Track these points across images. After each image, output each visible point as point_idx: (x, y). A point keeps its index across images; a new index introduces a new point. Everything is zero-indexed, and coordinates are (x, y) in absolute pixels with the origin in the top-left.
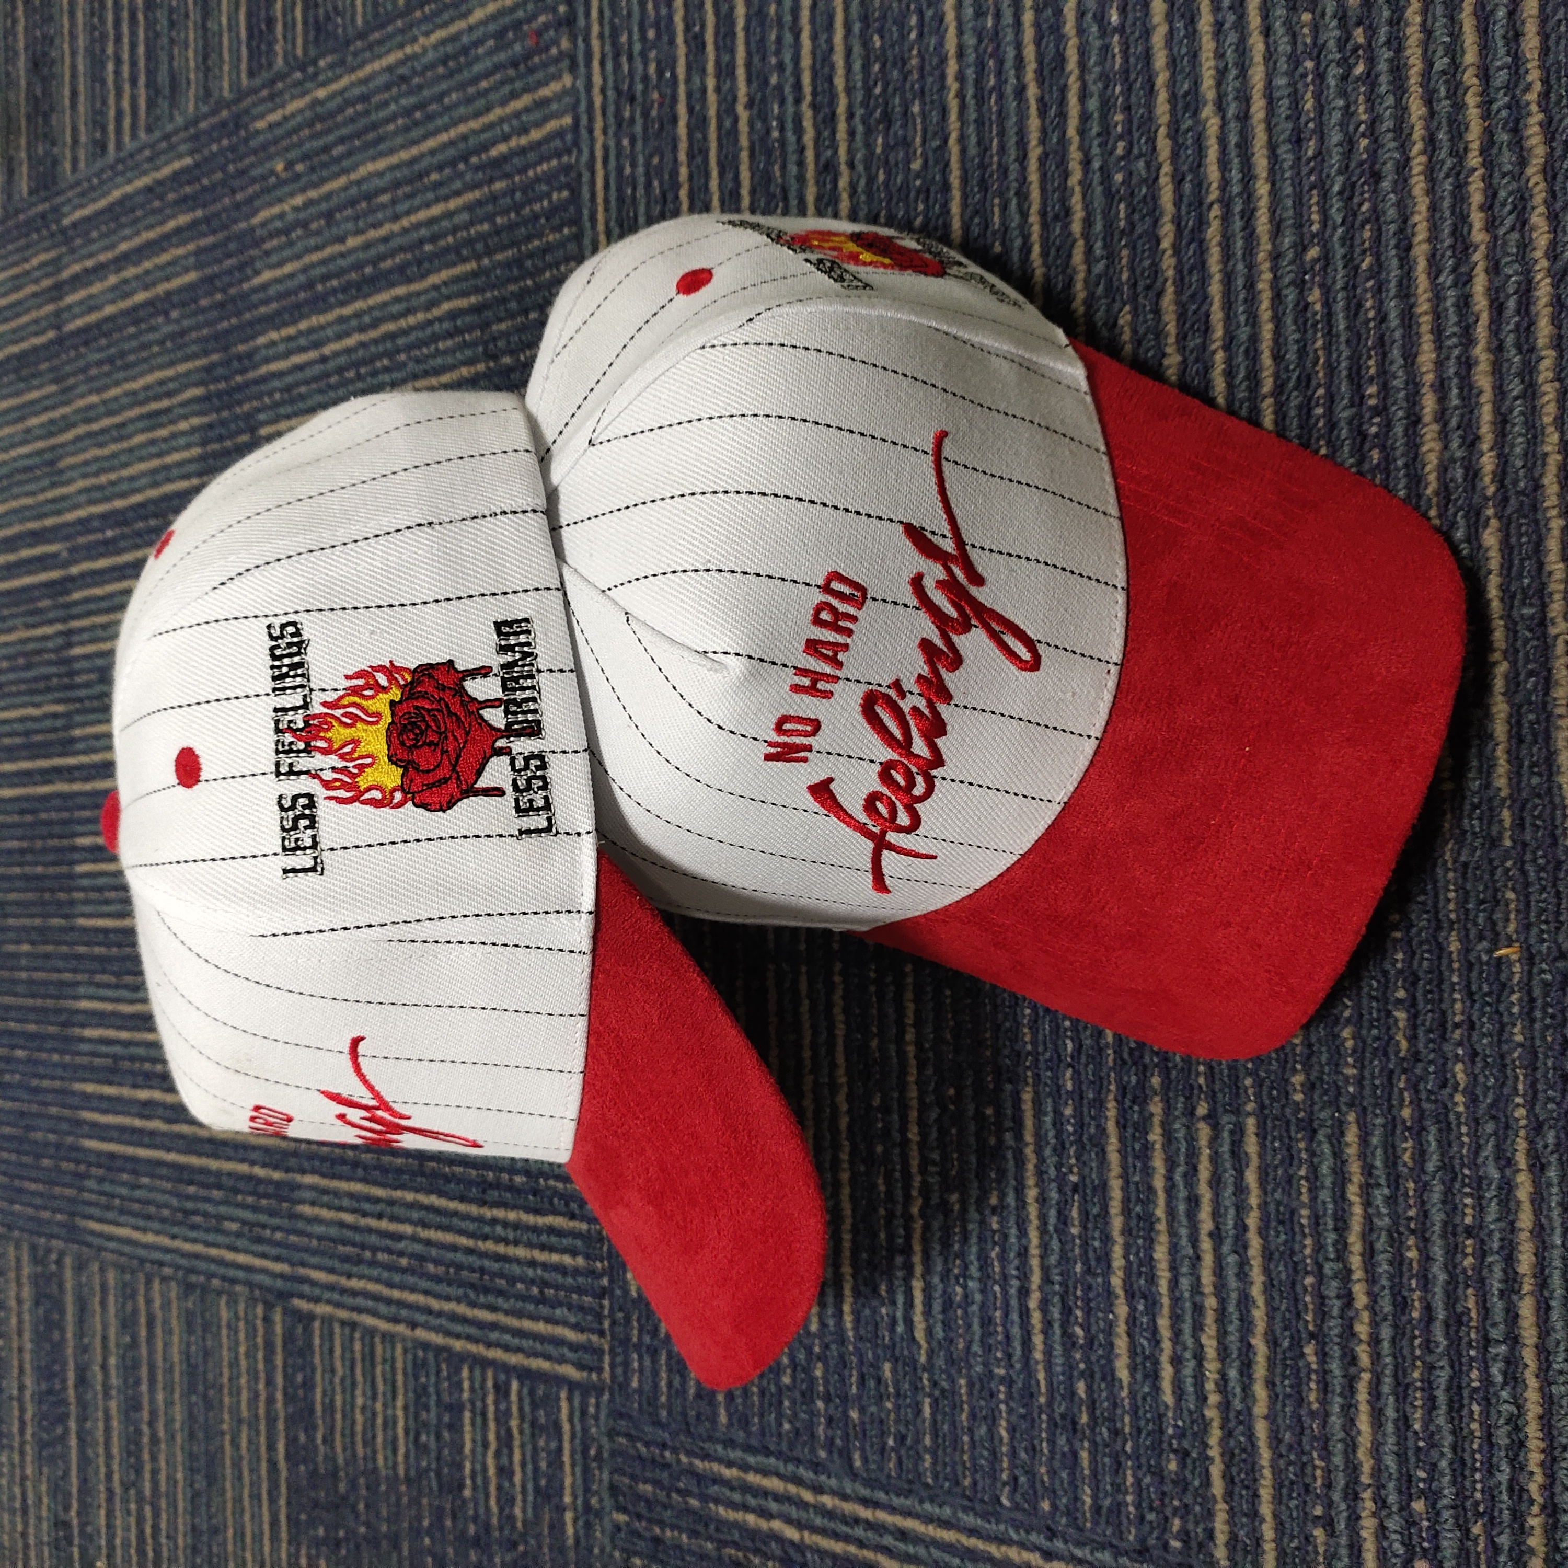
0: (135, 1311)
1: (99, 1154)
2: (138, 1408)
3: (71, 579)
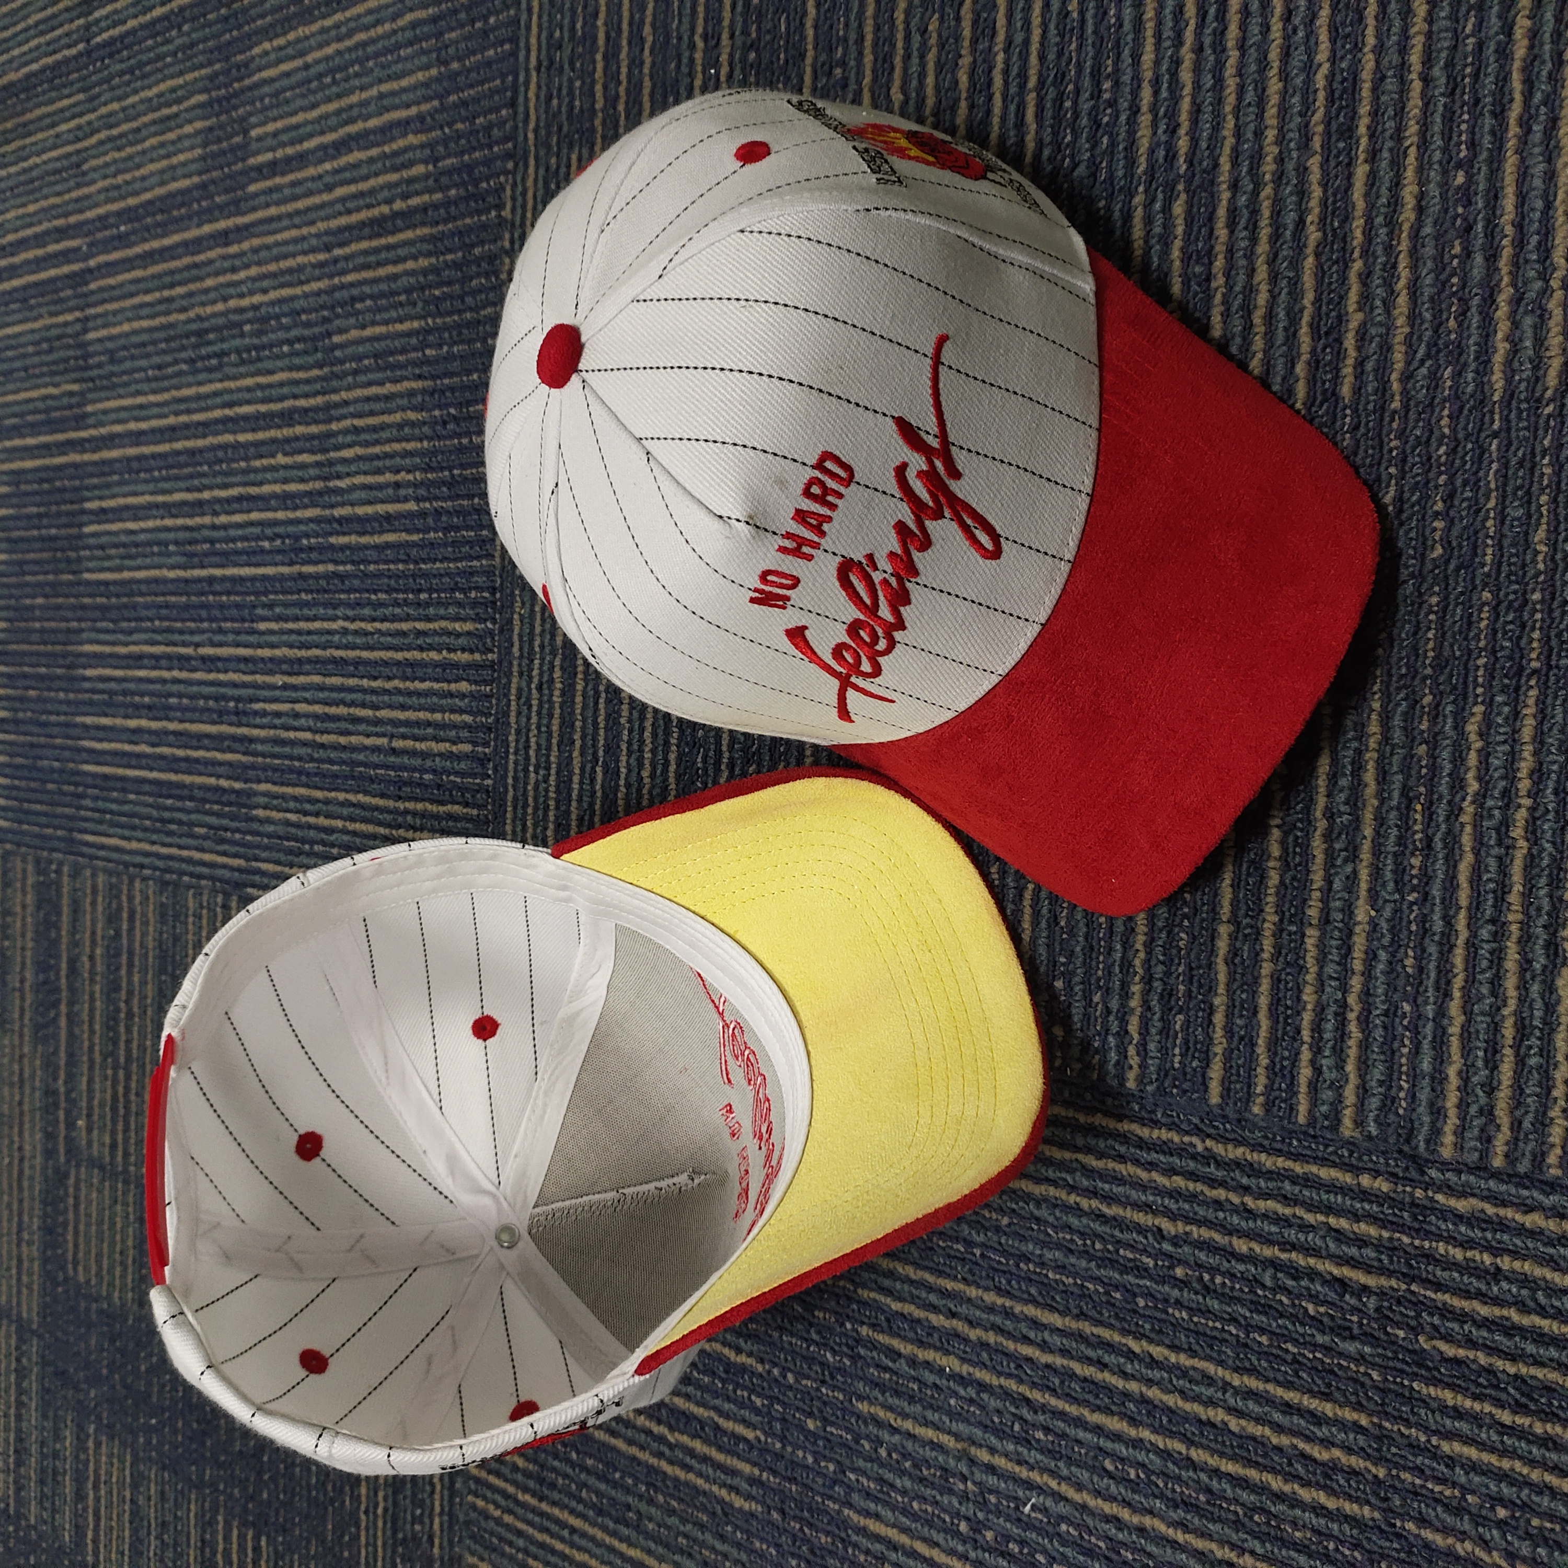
0: (120, 909)
1: (95, 775)
2: (117, 989)
3: (90, 271)
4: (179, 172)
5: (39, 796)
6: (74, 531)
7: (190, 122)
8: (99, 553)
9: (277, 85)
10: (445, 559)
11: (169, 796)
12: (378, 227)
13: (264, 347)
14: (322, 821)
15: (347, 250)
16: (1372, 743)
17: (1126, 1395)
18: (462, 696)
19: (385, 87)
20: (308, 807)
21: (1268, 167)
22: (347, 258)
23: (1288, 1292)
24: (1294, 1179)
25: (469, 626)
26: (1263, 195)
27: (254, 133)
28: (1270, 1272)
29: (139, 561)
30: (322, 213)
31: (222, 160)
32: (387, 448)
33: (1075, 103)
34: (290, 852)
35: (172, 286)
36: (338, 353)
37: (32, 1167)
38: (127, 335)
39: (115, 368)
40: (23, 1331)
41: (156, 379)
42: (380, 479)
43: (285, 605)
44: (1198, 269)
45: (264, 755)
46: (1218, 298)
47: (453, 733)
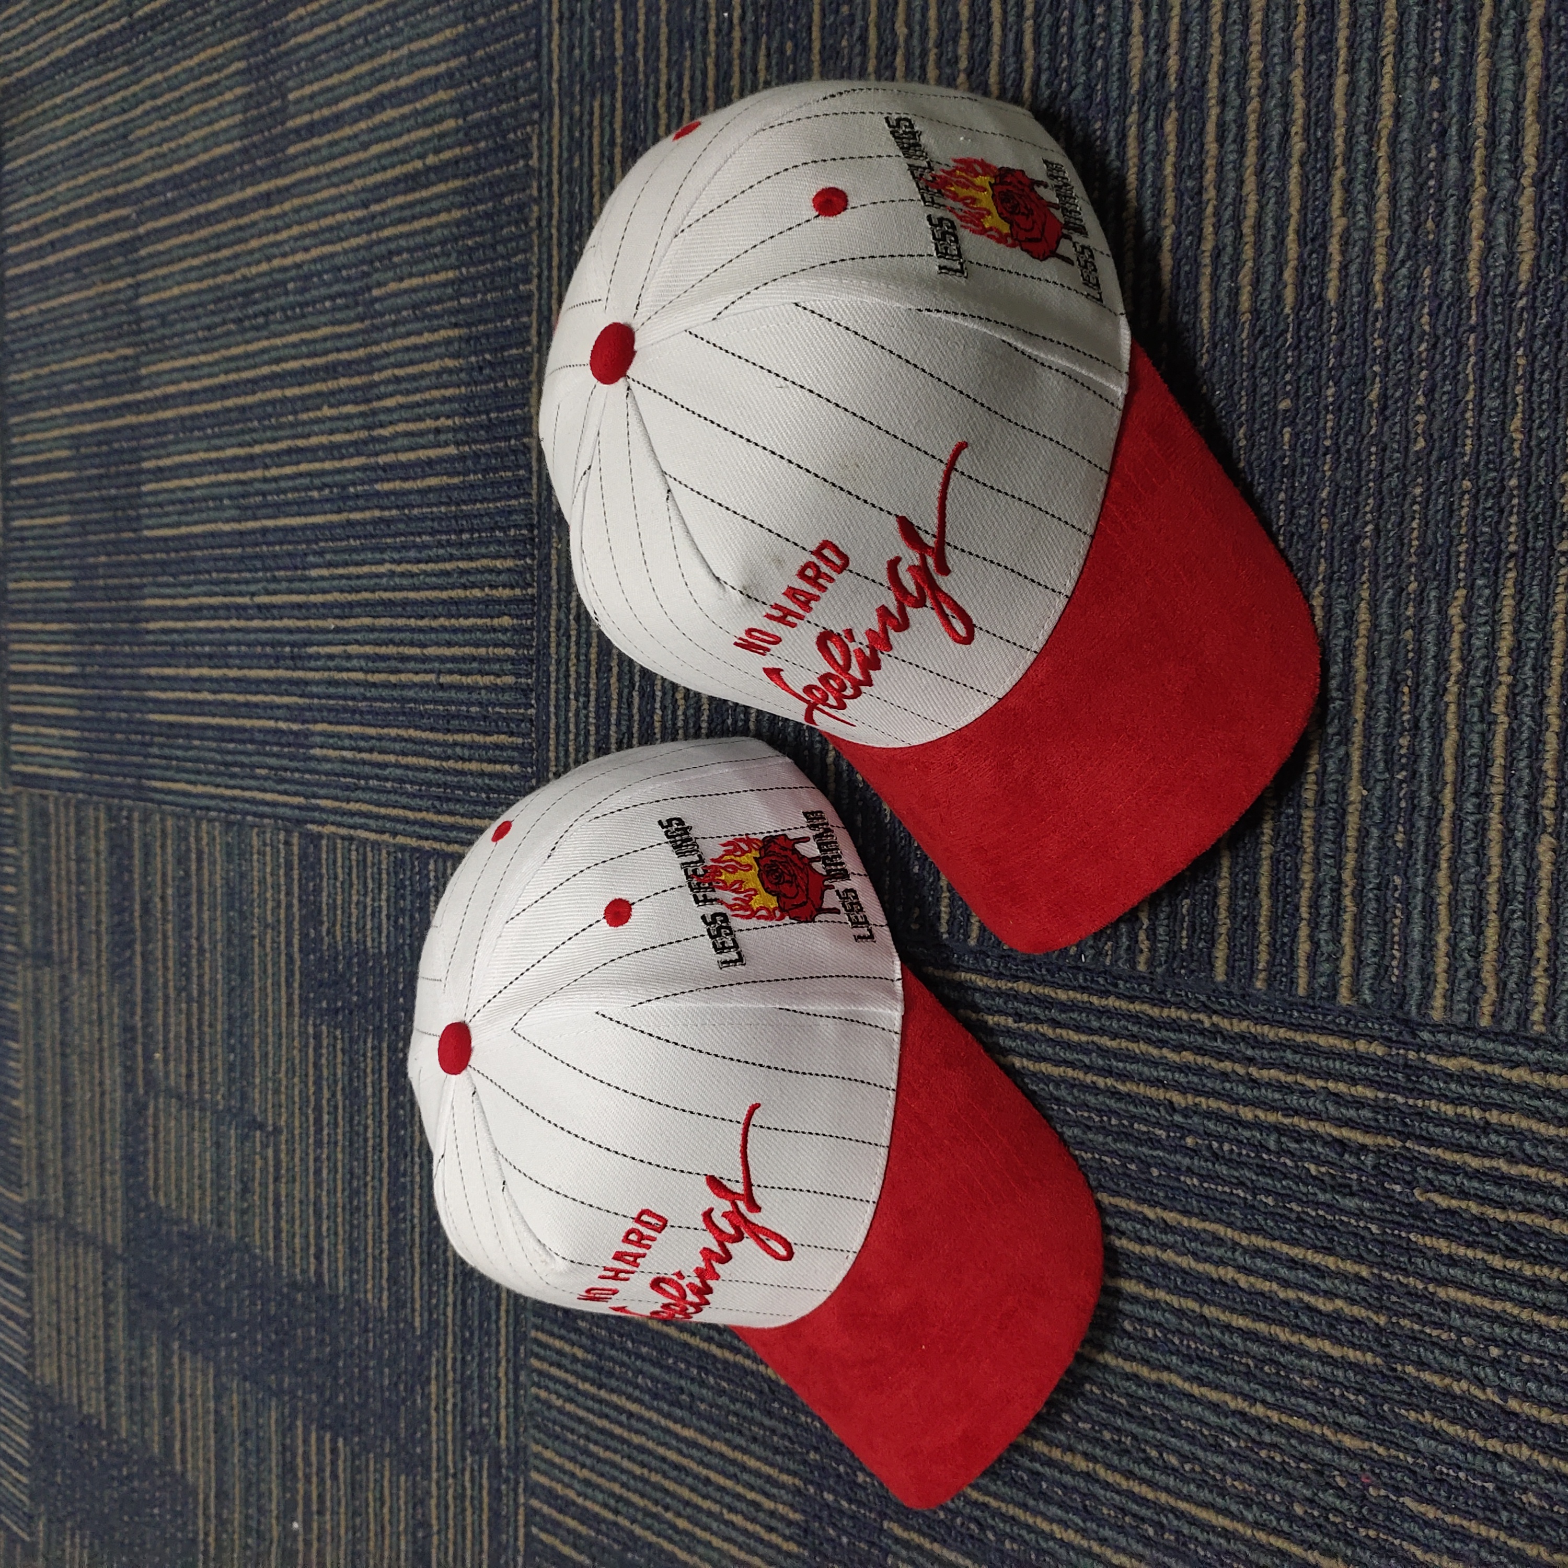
1: (160, 724)
3: (140, 238)
4: (222, 138)
5: (108, 747)
6: (134, 490)
7: (230, 88)
8: (157, 510)
9: (313, 49)
10: (484, 500)
11: (232, 741)
12: (413, 181)
13: (307, 304)
14: (376, 757)
15: (383, 206)
16: (1363, 629)
17: (1143, 1259)
18: (505, 630)
19: (415, 46)
20: (362, 744)
21: (1254, 82)
22: (383, 213)
23: (1290, 1154)
24: (1295, 1048)
25: (509, 563)
26: (1249, 108)
27: (291, 97)
28: (1274, 1137)
29: (196, 517)
30: (359, 171)
31: (261, 124)
32: (427, 396)
33: (1071, 29)
34: (347, 788)
35: (218, 249)
36: (377, 306)
37: (112, 1100)
38: (176, 298)
39: (167, 331)
40: (109, 1256)
41: (206, 339)
42: (421, 426)
43: (335, 551)
44: (1190, 184)
45: (319, 697)
46: (1210, 210)
47: (497, 667)
